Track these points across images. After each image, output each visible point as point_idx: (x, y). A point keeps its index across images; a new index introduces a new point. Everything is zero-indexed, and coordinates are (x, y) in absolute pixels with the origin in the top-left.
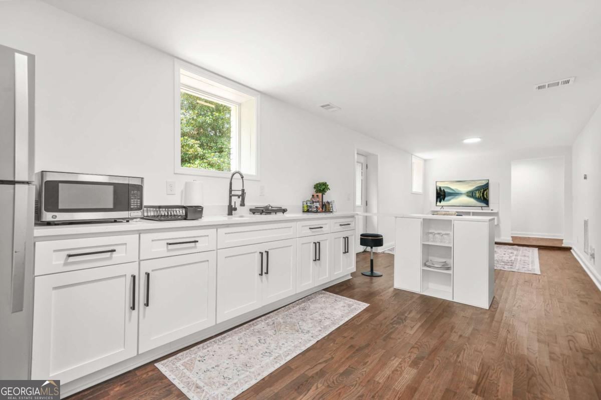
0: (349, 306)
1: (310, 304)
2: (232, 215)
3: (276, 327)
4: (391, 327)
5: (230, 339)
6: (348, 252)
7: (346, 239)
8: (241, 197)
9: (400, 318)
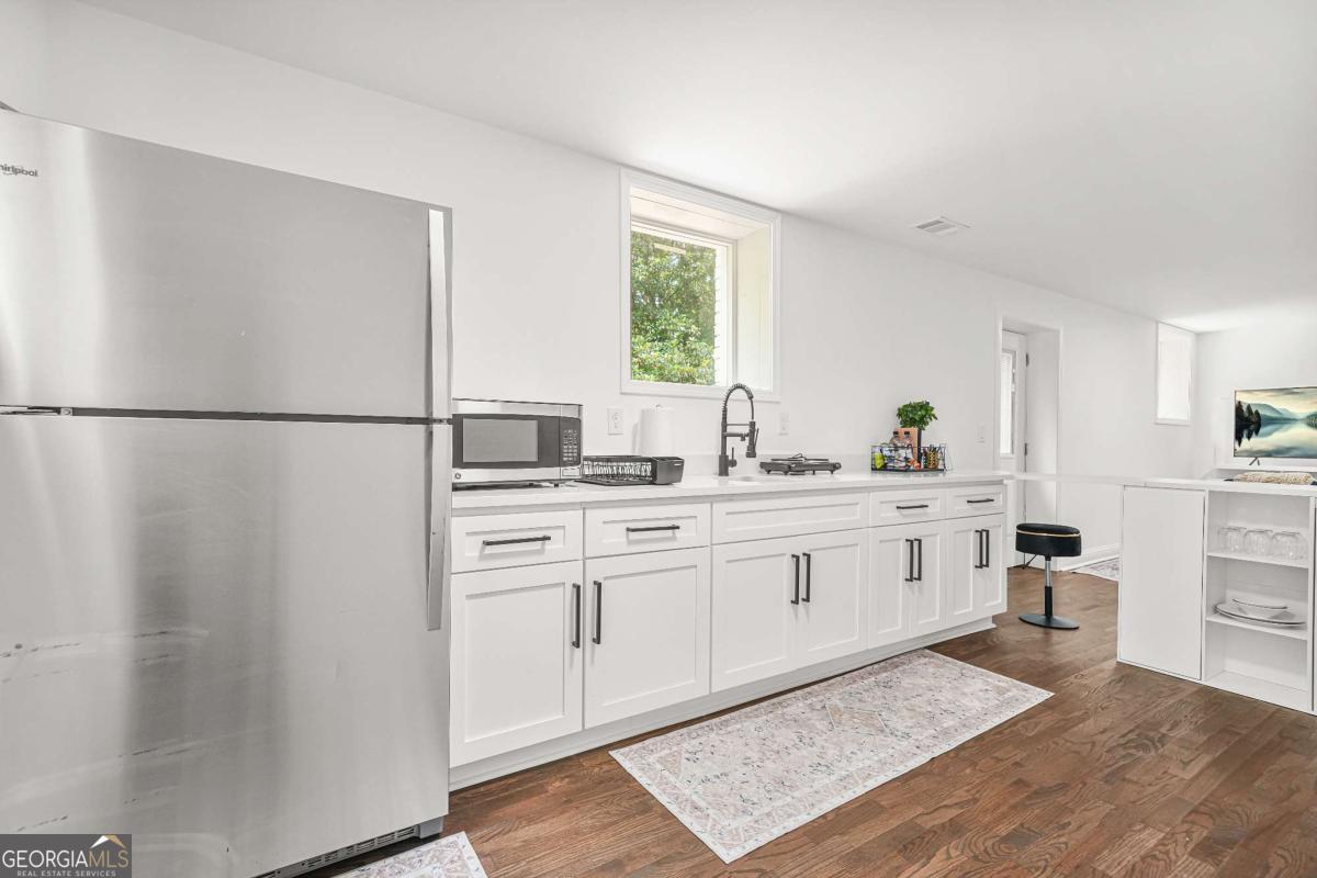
0: (1000, 691)
1: (899, 675)
2: (727, 475)
3: (833, 717)
4: (1123, 753)
5: (738, 726)
6: (987, 566)
7: (984, 535)
8: (747, 438)
9: (1146, 737)
